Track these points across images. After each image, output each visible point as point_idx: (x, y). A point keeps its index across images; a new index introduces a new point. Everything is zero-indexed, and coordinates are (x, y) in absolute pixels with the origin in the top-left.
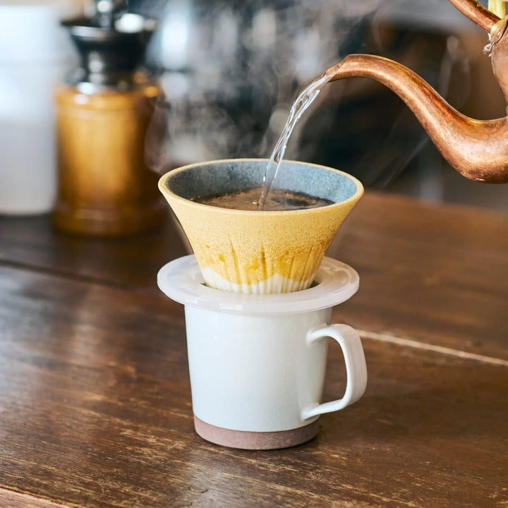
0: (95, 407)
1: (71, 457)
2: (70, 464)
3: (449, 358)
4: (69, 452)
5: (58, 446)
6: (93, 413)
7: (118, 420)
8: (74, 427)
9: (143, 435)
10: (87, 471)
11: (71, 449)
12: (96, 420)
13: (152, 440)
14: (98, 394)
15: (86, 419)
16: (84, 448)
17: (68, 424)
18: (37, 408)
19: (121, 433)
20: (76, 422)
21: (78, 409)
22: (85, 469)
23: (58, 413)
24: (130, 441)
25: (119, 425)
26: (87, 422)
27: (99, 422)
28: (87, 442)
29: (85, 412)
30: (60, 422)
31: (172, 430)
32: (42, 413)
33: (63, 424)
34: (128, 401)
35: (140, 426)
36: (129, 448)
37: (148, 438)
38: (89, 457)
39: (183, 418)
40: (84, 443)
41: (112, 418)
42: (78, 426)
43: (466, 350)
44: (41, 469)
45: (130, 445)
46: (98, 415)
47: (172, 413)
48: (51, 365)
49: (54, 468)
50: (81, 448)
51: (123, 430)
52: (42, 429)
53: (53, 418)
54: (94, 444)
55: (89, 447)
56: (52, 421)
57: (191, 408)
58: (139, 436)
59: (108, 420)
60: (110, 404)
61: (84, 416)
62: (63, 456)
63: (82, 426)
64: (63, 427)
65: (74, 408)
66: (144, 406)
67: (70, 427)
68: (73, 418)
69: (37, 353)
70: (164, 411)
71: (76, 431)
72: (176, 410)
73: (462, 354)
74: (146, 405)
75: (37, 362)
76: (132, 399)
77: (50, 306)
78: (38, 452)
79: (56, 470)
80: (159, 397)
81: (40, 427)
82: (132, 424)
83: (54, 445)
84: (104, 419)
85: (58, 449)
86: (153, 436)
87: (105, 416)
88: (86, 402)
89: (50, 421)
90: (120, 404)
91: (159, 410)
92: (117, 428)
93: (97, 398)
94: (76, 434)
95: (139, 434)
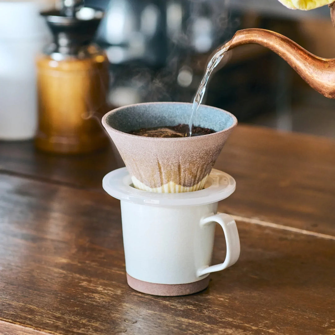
0: (63, 267)
1: (47, 299)
2: (46, 305)
3: (296, 234)
4: (45, 297)
5: (39, 293)
6: (61, 271)
7: (78, 276)
8: (49, 280)
9: (94, 285)
10: (57, 309)
11: (47, 295)
12: (63, 275)
13: (100, 289)
14: (65, 258)
15: (56, 275)
16: (55, 293)
17: (45, 278)
18: (24, 267)
19: (80, 284)
20: (50, 277)
21: (51, 268)
22: (56, 307)
23: (38, 271)
24: (86, 289)
25: (78, 278)
26: (57, 277)
27: (65, 277)
28: (57, 290)
29: (56, 270)
30: (40, 277)
31: (113, 282)
32: (27, 271)
33: (42, 278)
34: (85, 263)
35: (92, 279)
36: (85, 294)
37: (98, 287)
38: (58, 300)
39: (121, 274)
40: (56, 291)
41: (74, 274)
42: (51, 279)
43: (307, 229)
44: (27, 308)
45: (86, 292)
46: (64, 272)
47: (113, 271)
48: (34, 239)
49: (35, 307)
50: (53, 294)
51: (81, 282)
52: (28, 281)
53: (35, 274)
54: (62, 291)
55: (58, 294)
56: (34, 276)
57: (125, 268)
58: (92, 286)
59: (71, 275)
60: (72, 265)
61: (55, 273)
62: (42, 299)
63: (54, 279)
64: (41, 280)
65: (49, 267)
66: (95, 266)
67: (46, 280)
68: (48, 274)
69: (24, 231)
70: (108, 270)
71: (50, 283)
72: (116, 269)
73: (305, 232)
74: (96, 265)
75: (24, 237)
76: (87, 262)
77: (33, 200)
78: (25, 296)
79: (37, 308)
80: (105, 260)
81: (27, 280)
82: (87, 278)
83: (35, 292)
84: (69, 275)
85: (38, 295)
86: (101, 286)
87: (69, 272)
88: (56, 263)
89: (33, 276)
90: (79, 265)
91: (105, 269)
92: (77, 280)
93: (64, 261)
94: (50, 285)
95: (92, 284)
